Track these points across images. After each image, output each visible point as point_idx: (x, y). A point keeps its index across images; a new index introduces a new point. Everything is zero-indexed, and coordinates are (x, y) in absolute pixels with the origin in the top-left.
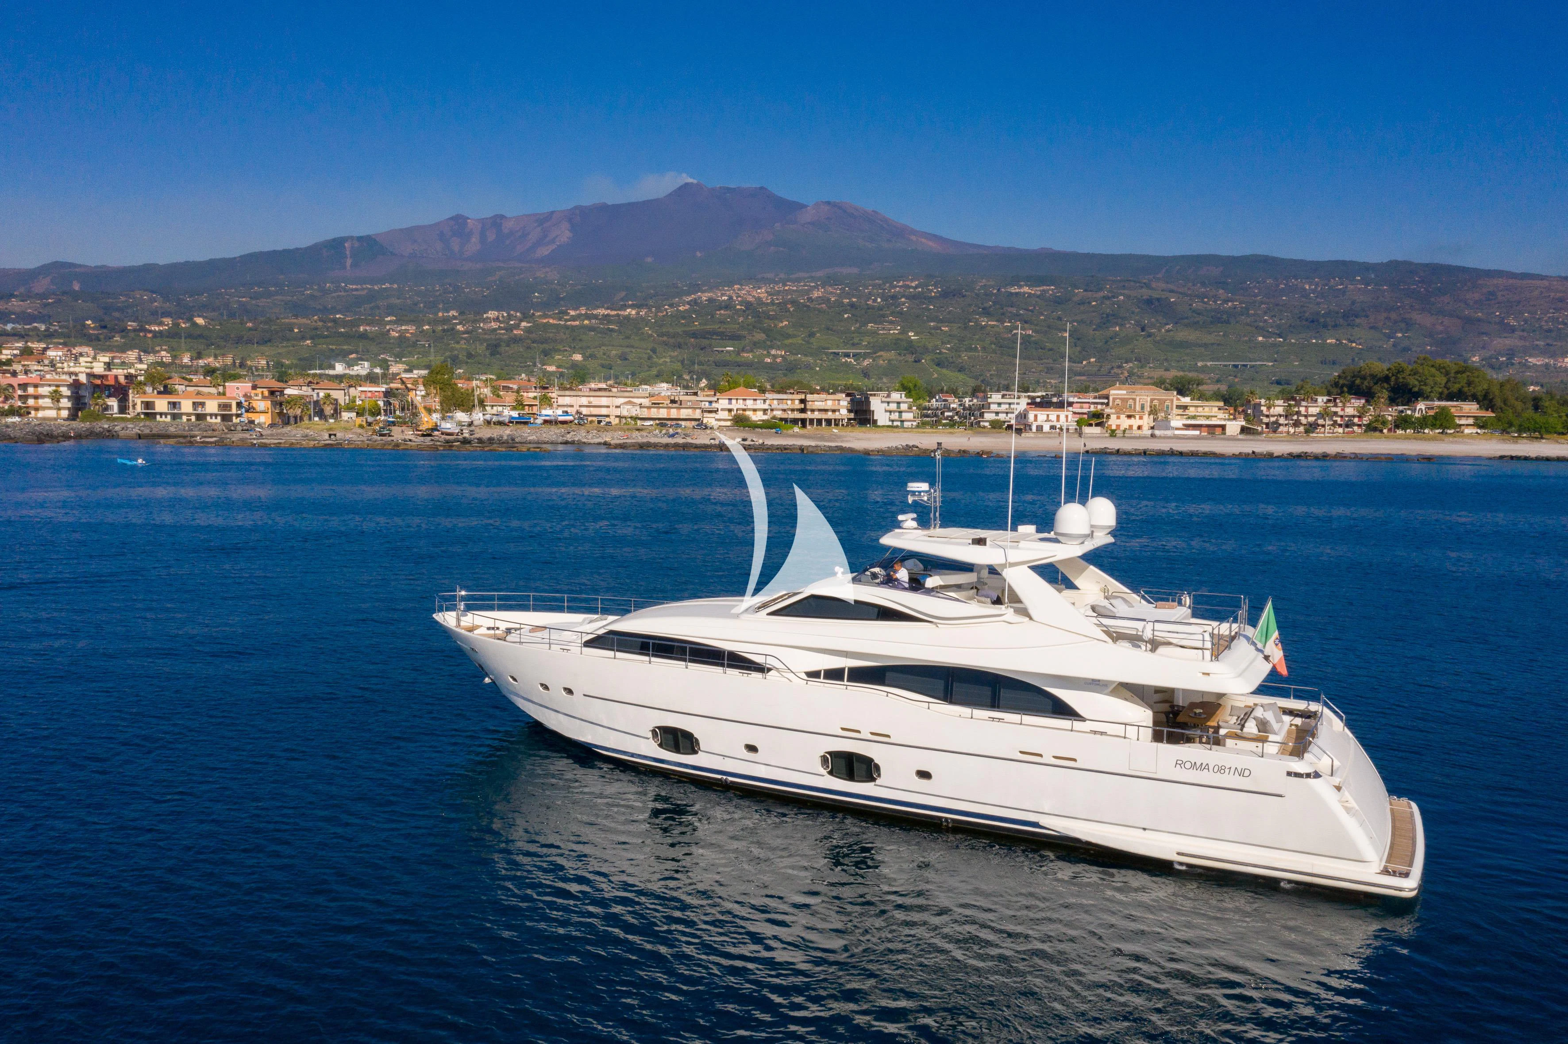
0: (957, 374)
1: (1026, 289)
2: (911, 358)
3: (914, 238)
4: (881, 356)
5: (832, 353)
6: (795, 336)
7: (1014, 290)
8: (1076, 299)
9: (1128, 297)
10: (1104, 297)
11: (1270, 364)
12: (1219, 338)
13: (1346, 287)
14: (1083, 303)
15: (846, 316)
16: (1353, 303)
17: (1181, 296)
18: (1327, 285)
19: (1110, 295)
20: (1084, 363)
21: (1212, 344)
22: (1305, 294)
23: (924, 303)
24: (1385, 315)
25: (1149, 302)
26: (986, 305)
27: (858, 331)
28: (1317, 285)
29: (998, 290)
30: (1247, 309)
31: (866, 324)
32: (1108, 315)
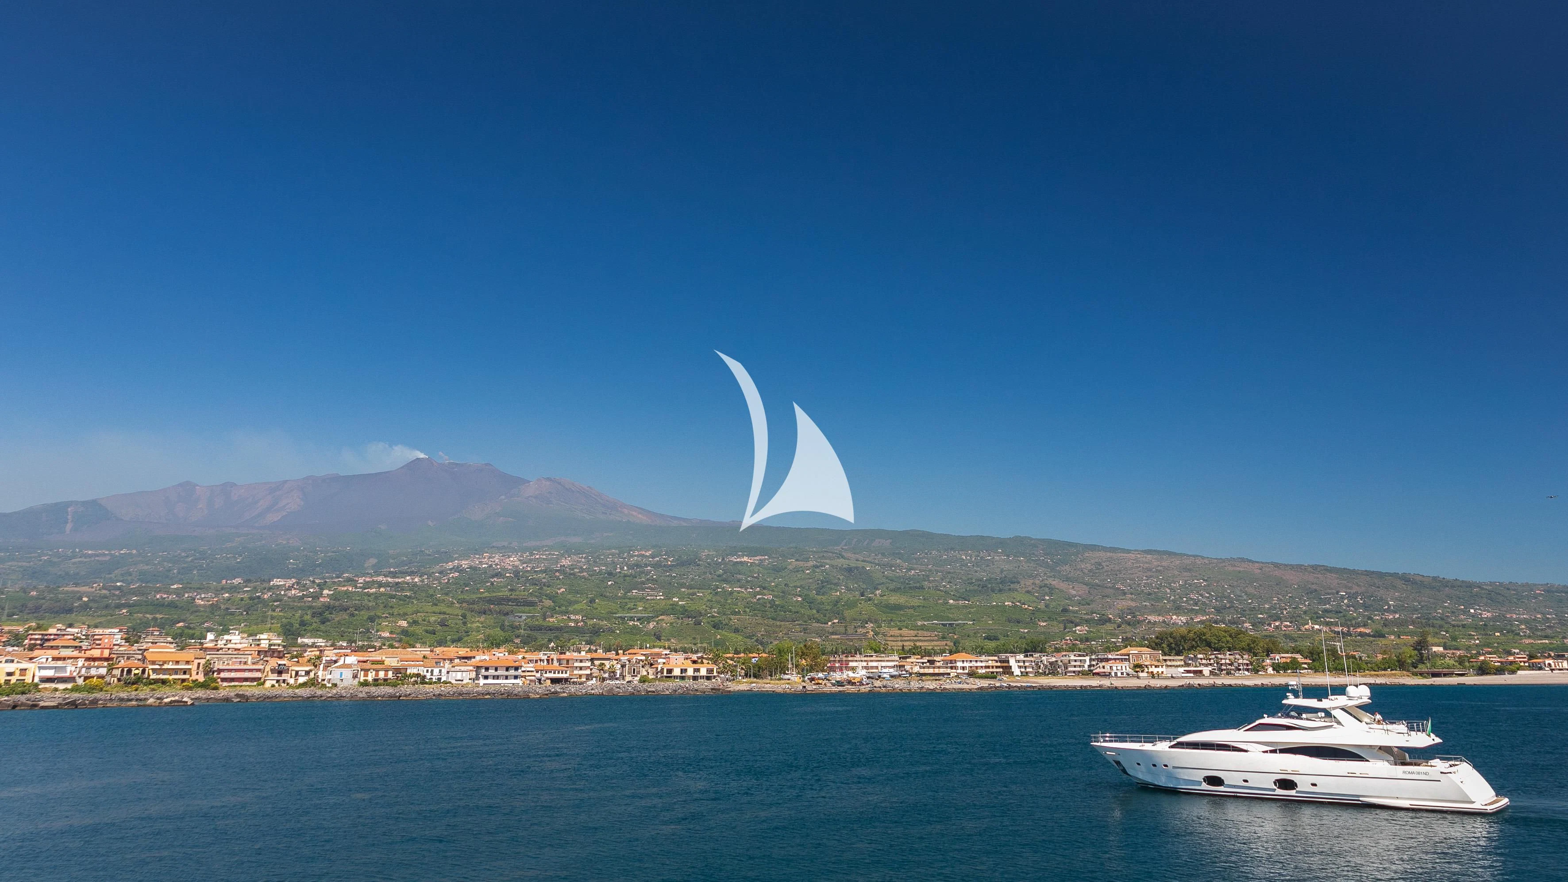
0: (733, 635)
1: (745, 559)
2: (691, 621)
3: (626, 511)
4: (663, 620)
5: (619, 617)
6: (577, 602)
7: (734, 559)
8: (790, 567)
9: (832, 566)
10: (814, 566)
11: (971, 623)
12: (920, 601)
13: (993, 558)
14: (798, 571)
15: (610, 583)
16: (1002, 571)
17: (873, 565)
18: (978, 556)
19: (818, 564)
20: (830, 623)
21: (919, 606)
22: (963, 564)
23: (667, 572)
24: (1031, 581)
25: (850, 570)
26: (718, 573)
27: (624, 597)
28: (971, 556)
29: (723, 559)
30: (928, 576)
31: (630, 591)
32: (822, 582)
